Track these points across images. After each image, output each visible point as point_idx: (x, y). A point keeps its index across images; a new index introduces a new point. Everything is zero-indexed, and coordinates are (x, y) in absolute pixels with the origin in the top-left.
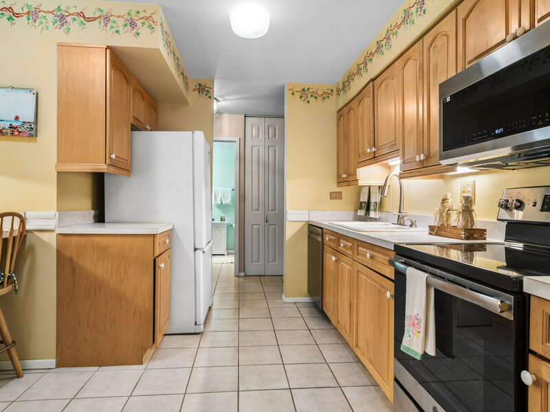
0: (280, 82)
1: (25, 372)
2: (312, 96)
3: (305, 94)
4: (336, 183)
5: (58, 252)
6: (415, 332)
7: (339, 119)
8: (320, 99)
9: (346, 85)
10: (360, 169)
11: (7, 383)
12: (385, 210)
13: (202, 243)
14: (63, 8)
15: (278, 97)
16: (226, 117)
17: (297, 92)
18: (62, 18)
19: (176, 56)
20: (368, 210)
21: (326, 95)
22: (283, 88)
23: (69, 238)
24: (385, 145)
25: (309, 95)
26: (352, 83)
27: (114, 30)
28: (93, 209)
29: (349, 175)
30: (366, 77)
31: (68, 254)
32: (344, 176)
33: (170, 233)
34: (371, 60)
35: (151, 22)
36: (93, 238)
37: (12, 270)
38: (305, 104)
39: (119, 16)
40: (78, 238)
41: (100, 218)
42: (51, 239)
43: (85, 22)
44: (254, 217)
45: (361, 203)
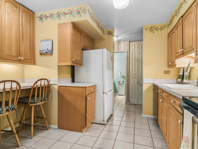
0: (141, 26)
1: (50, 128)
2: (155, 29)
3: (152, 29)
4: (167, 67)
5: (58, 92)
6: (186, 146)
7: (168, 38)
8: (159, 30)
9: (171, 22)
10: (177, 60)
11: (44, 131)
12: (192, 79)
13: (106, 90)
14: (59, 12)
15: (141, 32)
16: (122, 43)
17: (148, 28)
18: (59, 15)
19: (97, 22)
20: (183, 79)
21: (162, 28)
22: (142, 28)
23: (61, 87)
24: (188, 47)
25: (154, 29)
26: (173, 20)
27: (73, 16)
28: (71, 78)
29: (172, 63)
30: (179, 16)
31: (61, 92)
32: (170, 63)
33: (94, 87)
34: (182, 7)
35: (85, 11)
36: (67, 88)
37: (45, 96)
38: (152, 33)
39: (75, 11)
40: (63, 87)
41: (73, 81)
42: (56, 87)
43: (65, 15)
44: (133, 81)
45: (180, 75)
